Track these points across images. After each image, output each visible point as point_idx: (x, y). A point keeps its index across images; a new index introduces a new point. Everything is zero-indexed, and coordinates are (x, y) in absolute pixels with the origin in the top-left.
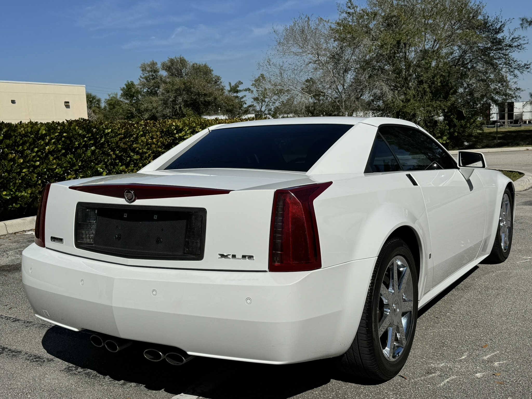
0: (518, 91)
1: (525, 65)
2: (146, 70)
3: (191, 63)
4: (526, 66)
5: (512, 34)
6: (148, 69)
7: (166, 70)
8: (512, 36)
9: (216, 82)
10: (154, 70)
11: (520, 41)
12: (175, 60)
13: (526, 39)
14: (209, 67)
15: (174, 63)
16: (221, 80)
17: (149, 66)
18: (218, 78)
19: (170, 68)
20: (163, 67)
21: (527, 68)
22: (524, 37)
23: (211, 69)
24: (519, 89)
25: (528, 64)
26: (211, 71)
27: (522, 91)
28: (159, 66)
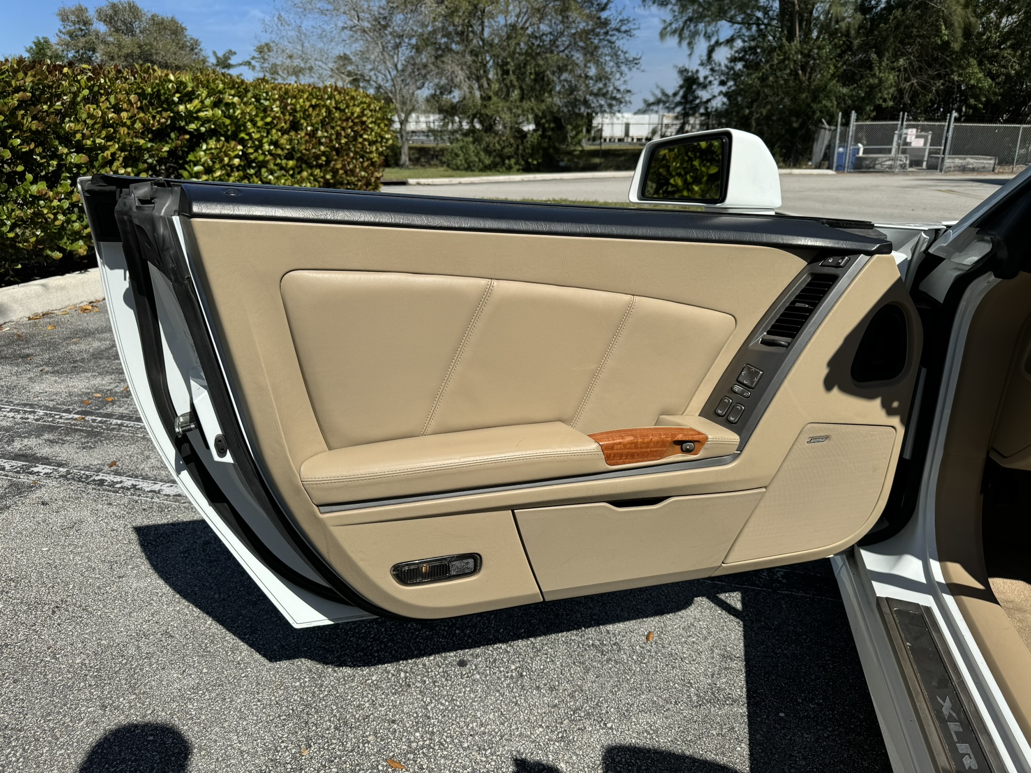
0: (629, 94)
1: (635, 59)
2: (68, 19)
3: (149, 14)
4: (635, 61)
5: (620, 14)
6: (73, 18)
7: (105, 21)
8: (620, 17)
9: (192, 49)
10: (83, 21)
11: (629, 24)
13: (637, 22)
14: (180, 22)
15: (118, 10)
16: (202, 46)
17: (73, 13)
18: (197, 43)
19: (111, 18)
20: (99, 16)
21: (636, 64)
22: (634, 20)
23: (183, 26)
24: (629, 91)
25: (638, 57)
26: (183, 29)
27: (633, 94)
28: (92, 14)
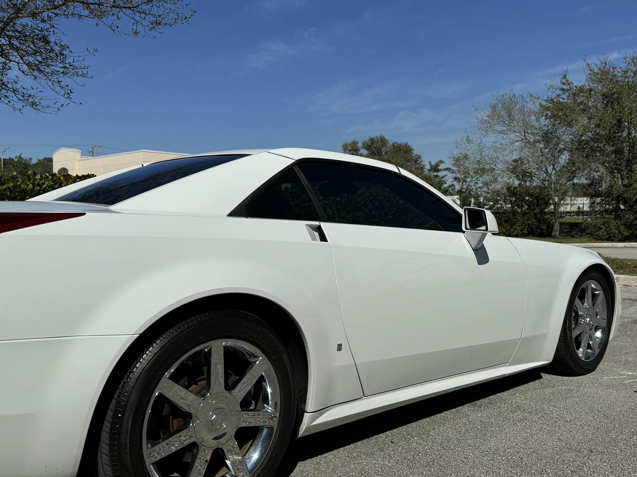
2: (347, 149)
3: (391, 142)
6: (350, 148)
7: (366, 148)
9: (416, 161)
12: (376, 140)
14: (410, 146)
15: (374, 142)
16: (422, 159)
17: (350, 145)
18: (419, 157)
19: (370, 147)
20: (364, 146)
23: (412, 148)
28: (360, 145)
